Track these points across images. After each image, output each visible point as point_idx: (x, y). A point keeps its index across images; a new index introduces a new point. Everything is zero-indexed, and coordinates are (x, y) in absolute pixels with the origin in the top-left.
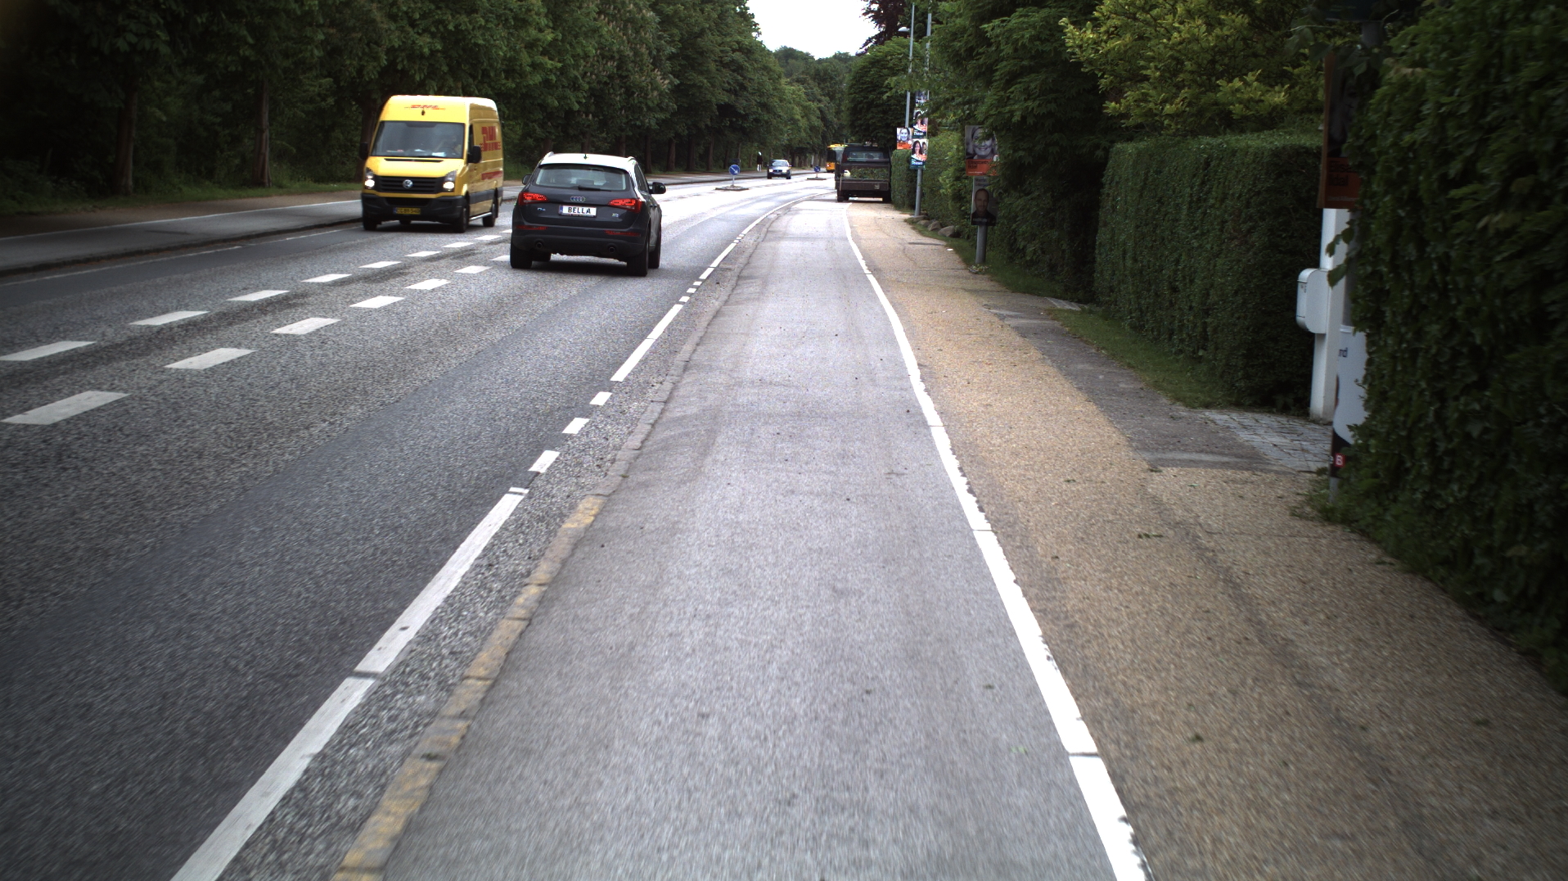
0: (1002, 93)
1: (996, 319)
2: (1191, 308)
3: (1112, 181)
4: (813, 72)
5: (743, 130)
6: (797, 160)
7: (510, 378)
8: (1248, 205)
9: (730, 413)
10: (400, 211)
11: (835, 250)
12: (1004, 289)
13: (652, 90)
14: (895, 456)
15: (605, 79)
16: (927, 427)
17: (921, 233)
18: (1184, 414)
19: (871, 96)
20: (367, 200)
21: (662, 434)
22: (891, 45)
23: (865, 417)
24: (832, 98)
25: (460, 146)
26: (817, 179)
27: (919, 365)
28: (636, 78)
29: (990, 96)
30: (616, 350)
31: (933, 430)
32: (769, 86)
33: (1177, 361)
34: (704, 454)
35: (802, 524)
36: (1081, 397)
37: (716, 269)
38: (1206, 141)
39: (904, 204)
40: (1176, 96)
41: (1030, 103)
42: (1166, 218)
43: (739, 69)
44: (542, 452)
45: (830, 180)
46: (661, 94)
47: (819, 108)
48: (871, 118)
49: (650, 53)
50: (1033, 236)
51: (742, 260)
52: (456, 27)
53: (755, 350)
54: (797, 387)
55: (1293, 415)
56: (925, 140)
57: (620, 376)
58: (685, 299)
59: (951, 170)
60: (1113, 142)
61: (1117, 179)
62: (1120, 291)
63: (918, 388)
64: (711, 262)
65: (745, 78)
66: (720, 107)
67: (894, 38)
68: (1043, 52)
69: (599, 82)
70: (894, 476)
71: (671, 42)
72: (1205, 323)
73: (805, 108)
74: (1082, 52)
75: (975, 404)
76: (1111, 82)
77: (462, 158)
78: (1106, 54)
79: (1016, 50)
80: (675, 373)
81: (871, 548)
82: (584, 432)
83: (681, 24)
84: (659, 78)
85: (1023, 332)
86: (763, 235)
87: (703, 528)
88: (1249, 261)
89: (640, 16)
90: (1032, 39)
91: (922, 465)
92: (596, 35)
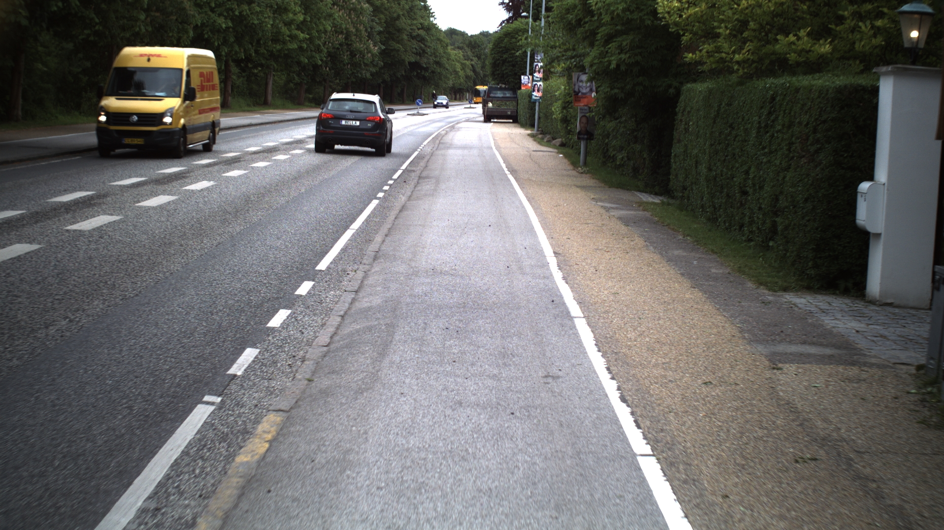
0: (603, 49)
1: (603, 211)
2: (760, 208)
3: (684, 110)
4: (467, 42)
5: (424, 78)
6: (458, 96)
7: (236, 269)
8: (815, 131)
9: (407, 304)
10: (128, 141)
11: (484, 156)
12: (603, 185)
13: (367, 53)
14: (548, 354)
15: (338, 46)
16: (571, 318)
17: (540, 143)
18: (770, 298)
19: (505, 56)
20: (101, 130)
21: (350, 328)
22: (517, 24)
23: (519, 308)
24: (479, 58)
25: (178, 88)
26: (470, 108)
27: (555, 253)
28: (358, 46)
29: (594, 52)
30: (324, 240)
31: (576, 321)
32: (441, 50)
33: (750, 248)
34: (383, 354)
35: (470, 450)
36: (687, 283)
37: (404, 171)
38: (770, 81)
39: (526, 124)
40: (741, 48)
41: (623, 56)
42: (737, 139)
43: (422, 40)
44: (244, 349)
45: (479, 108)
46: (372, 55)
47: (472, 65)
48: (506, 69)
49: (366, 30)
50: (622, 148)
51: (422, 164)
52: (240, 13)
53: (429, 241)
54: (462, 276)
55: (853, 296)
56: (541, 83)
57: (323, 265)
58: (381, 195)
59: (560, 102)
60: (681, 83)
61: (688, 109)
62: (692, 189)
63: (558, 275)
64: (401, 166)
65: (426, 46)
66: (410, 63)
67: (519, 19)
68: (632, 20)
69: (334, 48)
70: (550, 380)
71: (379, 24)
72: (775, 221)
73: (462, 64)
74: (670, 17)
75: (606, 292)
76: (691, 39)
77: (179, 97)
78: (687, 18)
79: (612, 18)
80: (367, 262)
81: (540, 486)
82: (285, 325)
83: (386, 12)
84: (371, 45)
85: (626, 221)
86: (436, 146)
87: (372, 459)
88: (817, 175)
89: (359, 7)
90: (624, 10)
91: (573, 365)
92: (331, 18)
